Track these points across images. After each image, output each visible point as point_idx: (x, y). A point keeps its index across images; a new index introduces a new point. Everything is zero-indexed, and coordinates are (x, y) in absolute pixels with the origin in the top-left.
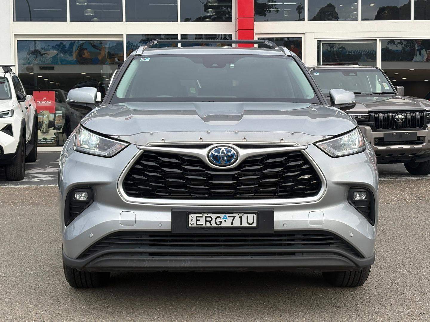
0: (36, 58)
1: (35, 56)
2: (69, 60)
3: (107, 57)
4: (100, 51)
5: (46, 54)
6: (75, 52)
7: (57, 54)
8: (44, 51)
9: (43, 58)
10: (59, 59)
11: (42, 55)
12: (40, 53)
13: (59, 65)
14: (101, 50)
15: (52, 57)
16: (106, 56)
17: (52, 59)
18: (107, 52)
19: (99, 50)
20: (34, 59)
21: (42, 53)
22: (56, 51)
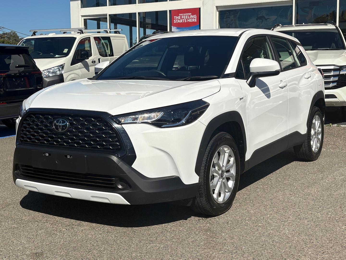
0: (262, 22)
1: (261, 21)
5: (269, 18)
6: (290, 16)
7: (277, 18)
10: (278, 21)
11: (266, 19)
12: (265, 18)
14: (308, 13)
15: (273, 21)
16: (312, 17)
17: (272, 22)
18: (313, 14)
20: (261, 23)
21: (266, 18)
22: (276, 16)
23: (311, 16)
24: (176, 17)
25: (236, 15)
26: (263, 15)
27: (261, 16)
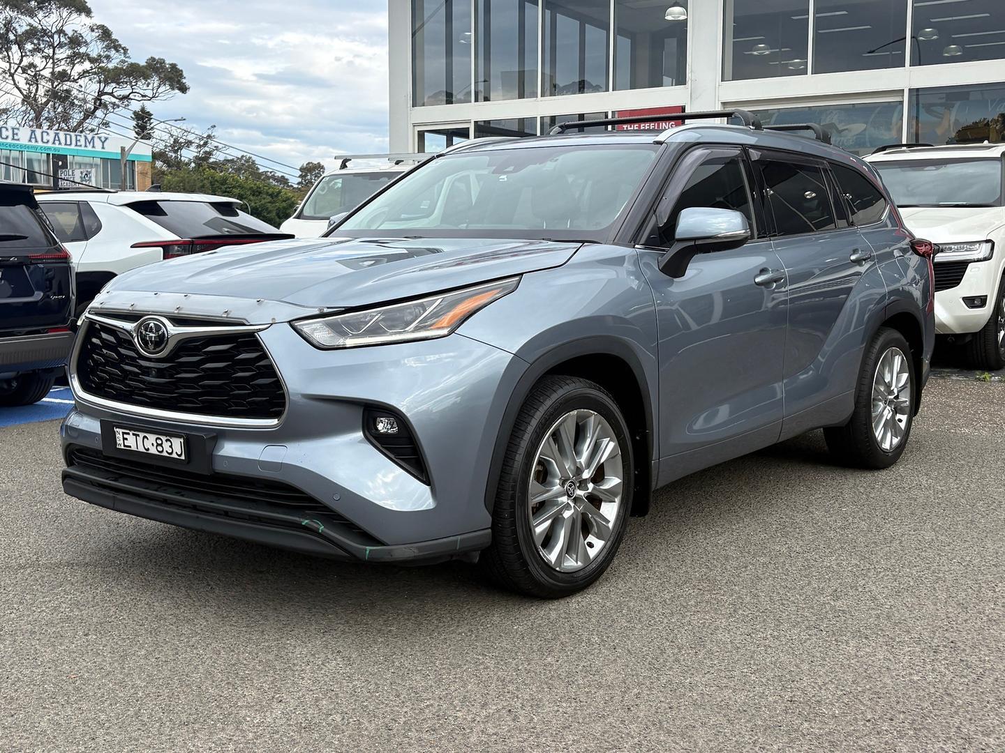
2: (885, 138)
3: (952, 129)
4: (940, 120)
5: (847, 129)
6: (896, 124)
7: (865, 130)
8: (844, 126)
9: (841, 137)
10: (867, 137)
11: (840, 132)
12: (837, 129)
13: (867, 147)
14: (942, 118)
15: (858, 135)
17: (855, 138)
18: (952, 120)
19: (939, 118)
21: (840, 129)
22: (863, 125)
23: (949, 126)
24: (627, 128)
25: (768, 120)
26: (833, 122)
27: (827, 123)
